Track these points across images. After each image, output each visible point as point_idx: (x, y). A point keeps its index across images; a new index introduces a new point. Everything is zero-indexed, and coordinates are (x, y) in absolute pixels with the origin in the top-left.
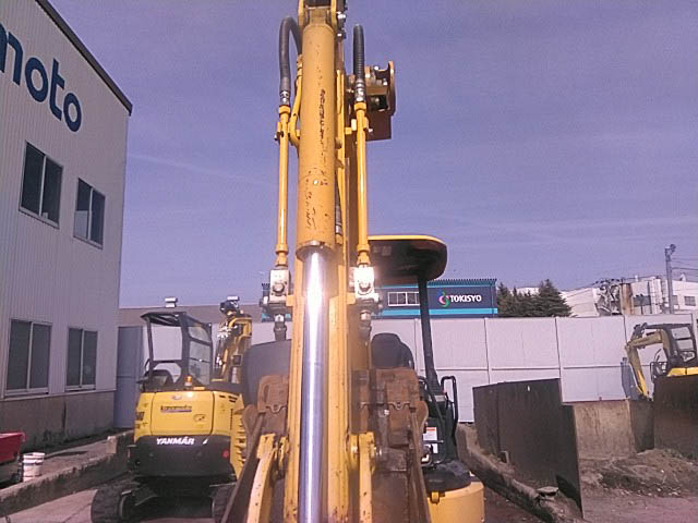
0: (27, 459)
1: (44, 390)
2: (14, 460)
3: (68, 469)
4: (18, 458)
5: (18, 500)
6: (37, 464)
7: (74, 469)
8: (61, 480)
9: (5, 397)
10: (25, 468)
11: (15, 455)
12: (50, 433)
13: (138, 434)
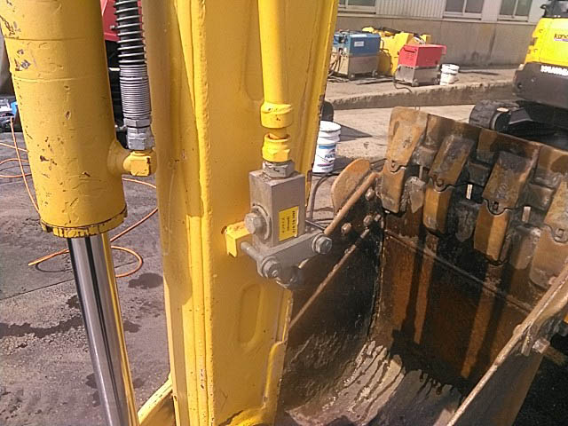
0: (445, 68)
1: (478, 16)
2: (435, 68)
3: (476, 84)
4: (438, 66)
5: (430, 97)
6: (452, 74)
7: (481, 85)
8: (468, 90)
9: (443, 17)
10: (443, 75)
11: (437, 63)
12: (478, 54)
13: (529, 59)
